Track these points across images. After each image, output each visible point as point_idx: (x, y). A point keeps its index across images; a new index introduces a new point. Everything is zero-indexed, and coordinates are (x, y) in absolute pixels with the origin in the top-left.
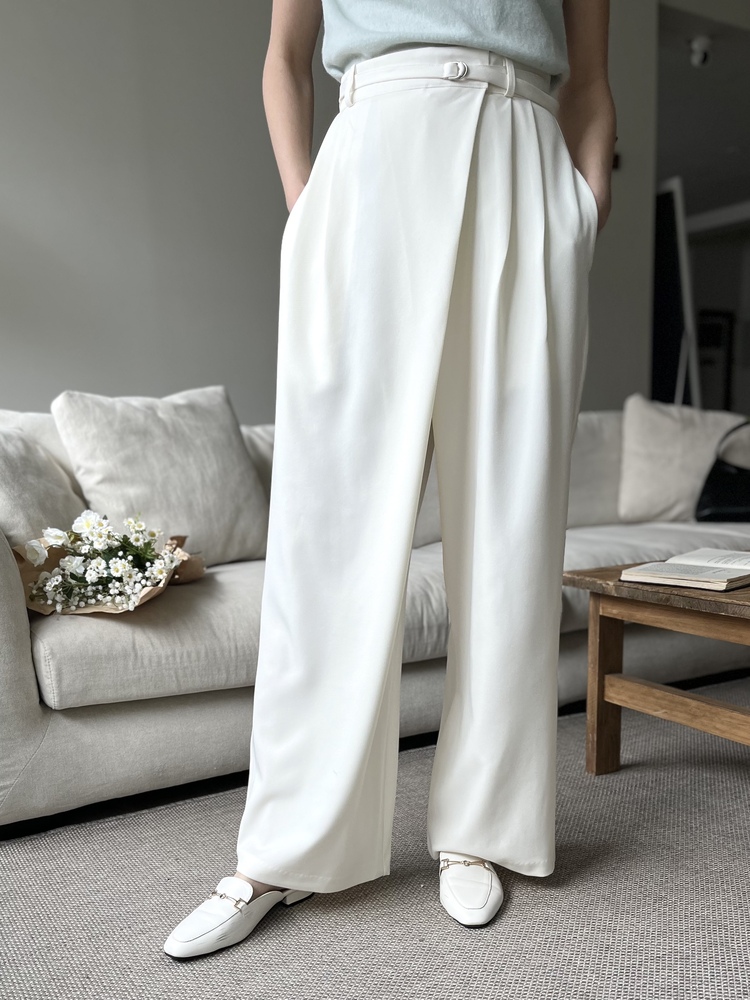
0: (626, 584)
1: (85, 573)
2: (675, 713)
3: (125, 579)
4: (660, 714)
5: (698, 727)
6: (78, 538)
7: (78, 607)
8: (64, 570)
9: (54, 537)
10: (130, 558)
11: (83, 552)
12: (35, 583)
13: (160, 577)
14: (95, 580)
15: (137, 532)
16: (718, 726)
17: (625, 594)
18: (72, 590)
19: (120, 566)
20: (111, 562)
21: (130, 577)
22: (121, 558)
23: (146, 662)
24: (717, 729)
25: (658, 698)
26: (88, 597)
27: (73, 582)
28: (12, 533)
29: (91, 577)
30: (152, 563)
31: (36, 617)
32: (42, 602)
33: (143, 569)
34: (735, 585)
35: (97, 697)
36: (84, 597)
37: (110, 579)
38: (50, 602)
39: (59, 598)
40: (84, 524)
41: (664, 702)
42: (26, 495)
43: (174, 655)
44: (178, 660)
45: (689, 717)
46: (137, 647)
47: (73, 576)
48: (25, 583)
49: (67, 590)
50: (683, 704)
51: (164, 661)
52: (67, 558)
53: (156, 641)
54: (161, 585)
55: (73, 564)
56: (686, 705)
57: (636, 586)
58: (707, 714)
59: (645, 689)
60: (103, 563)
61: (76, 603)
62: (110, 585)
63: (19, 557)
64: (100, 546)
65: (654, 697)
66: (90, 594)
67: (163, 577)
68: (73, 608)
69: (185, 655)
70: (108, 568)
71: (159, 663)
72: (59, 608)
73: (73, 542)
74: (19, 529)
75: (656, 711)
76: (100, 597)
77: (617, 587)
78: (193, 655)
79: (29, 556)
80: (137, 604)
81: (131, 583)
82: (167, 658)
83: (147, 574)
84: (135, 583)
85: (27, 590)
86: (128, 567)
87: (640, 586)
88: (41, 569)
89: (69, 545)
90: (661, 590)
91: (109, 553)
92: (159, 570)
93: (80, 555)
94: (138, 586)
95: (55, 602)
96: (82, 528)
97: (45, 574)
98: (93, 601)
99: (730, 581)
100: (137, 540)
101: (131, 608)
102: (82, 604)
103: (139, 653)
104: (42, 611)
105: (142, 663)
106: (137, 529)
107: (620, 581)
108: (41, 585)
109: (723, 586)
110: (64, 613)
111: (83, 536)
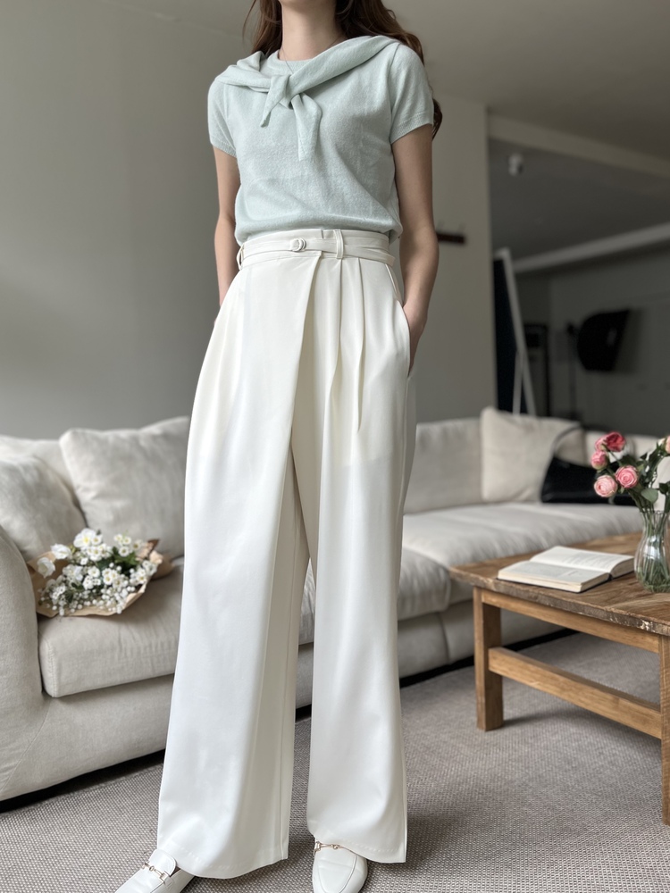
0: (503, 582)
1: (83, 581)
2: (547, 685)
3: (114, 586)
4: (534, 684)
5: (566, 698)
6: (78, 550)
7: (76, 609)
8: (66, 576)
9: (60, 551)
10: (119, 568)
11: (82, 563)
12: (43, 589)
13: (142, 582)
14: (91, 587)
15: (124, 545)
16: (583, 699)
17: (502, 590)
18: (72, 596)
19: (111, 575)
20: (104, 572)
21: (119, 583)
22: (112, 569)
23: (129, 653)
24: (582, 702)
25: (532, 672)
26: (85, 600)
27: (73, 588)
28: (28, 548)
29: (88, 584)
30: (136, 570)
31: (43, 619)
32: (48, 606)
33: (128, 575)
34: (587, 587)
35: (88, 684)
36: (81, 601)
37: (102, 586)
38: (55, 608)
39: (62, 603)
40: (85, 539)
41: (538, 676)
42: (39, 516)
43: (150, 646)
44: (154, 649)
45: (558, 689)
46: (122, 640)
47: (74, 585)
48: (35, 589)
49: (69, 597)
50: (552, 678)
51: (142, 651)
52: (68, 567)
53: (137, 636)
54: (142, 590)
55: (73, 573)
56: (556, 680)
57: (511, 584)
58: (574, 689)
59: (522, 663)
60: (98, 572)
61: (75, 607)
62: (103, 591)
63: (32, 569)
64: (95, 558)
65: (529, 670)
66: (86, 597)
67: (144, 582)
68: (73, 610)
69: (159, 645)
70: (101, 576)
71: (139, 653)
72: (62, 612)
73: (74, 554)
74: (32, 545)
75: (531, 682)
76: (94, 602)
77: (496, 584)
78: (166, 645)
79: (40, 570)
80: (124, 608)
81: (119, 590)
82: (145, 649)
83: (131, 581)
84: (122, 588)
85: (37, 596)
86: (117, 576)
87: (514, 585)
88: (49, 578)
89: (71, 557)
90: (531, 589)
91: (103, 564)
92: (141, 575)
93: (79, 565)
94: (125, 592)
95: (58, 606)
96: (81, 542)
97: (52, 581)
98: (88, 603)
99: (583, 584)
100: (124, 551)
101: (119, 611)
102: (80, 606)
103: (124, 646)
104: (48, 615)
105: (126, 654)
106: (125, 543)
107: (497, 579)
108: (48, 591)
109: (578, 589)
110: (65, 616)
111: (83, 549)
